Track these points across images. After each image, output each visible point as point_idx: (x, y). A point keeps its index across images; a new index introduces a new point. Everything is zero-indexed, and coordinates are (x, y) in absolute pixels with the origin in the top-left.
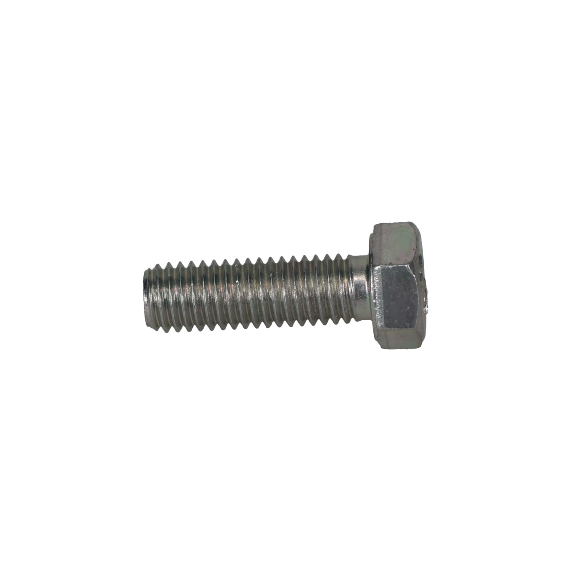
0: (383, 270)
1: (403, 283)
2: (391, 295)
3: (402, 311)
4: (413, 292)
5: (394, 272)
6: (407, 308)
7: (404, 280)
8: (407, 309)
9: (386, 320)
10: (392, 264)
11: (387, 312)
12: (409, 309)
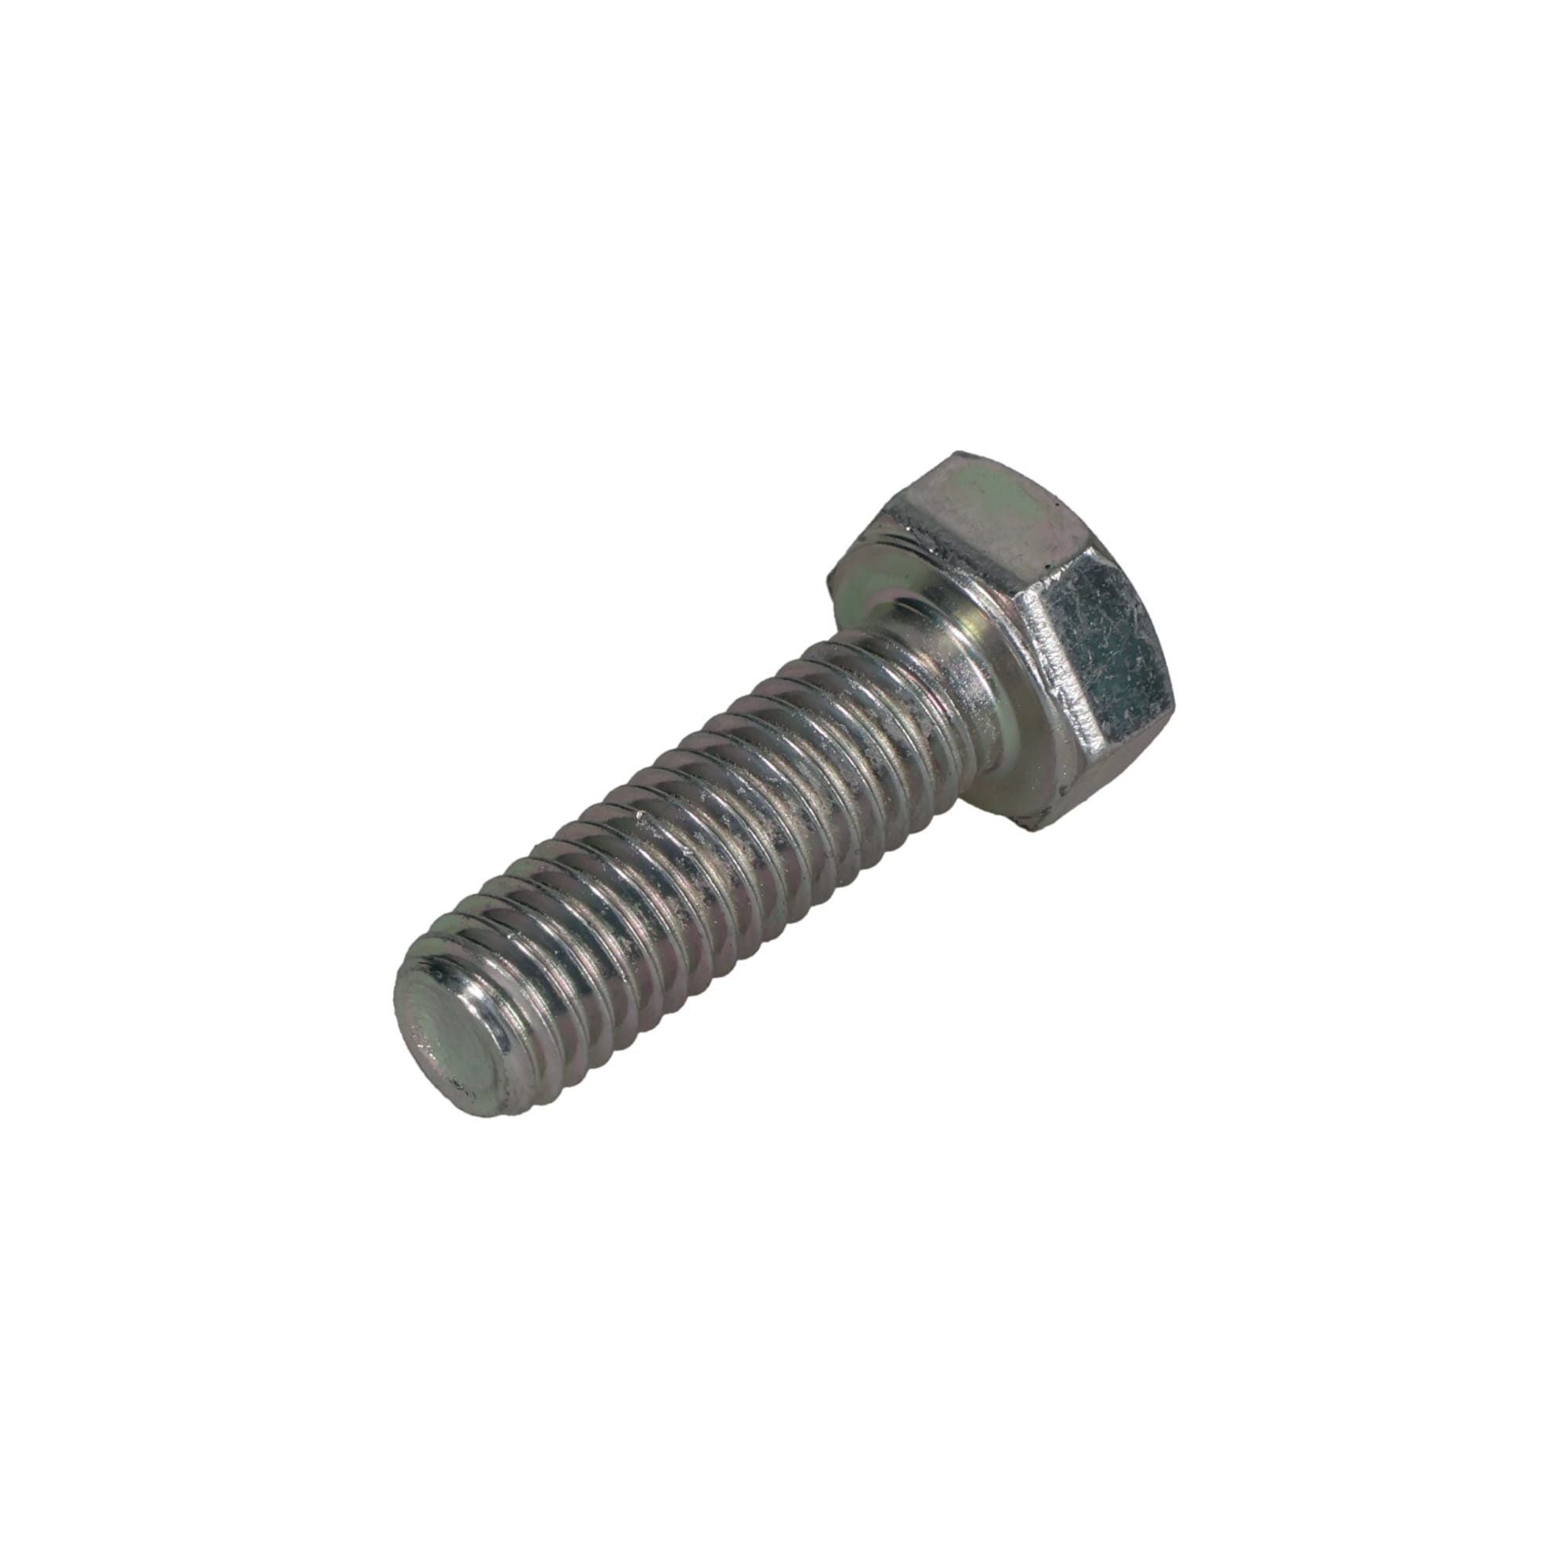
0: (1043, 593)
1: (1100, 602)
2: (1089, 652)
3: (1129, 679)
4: (1132, 613)
5: (1069, 585)
6: (1136, 662)
7: (1100, 593)
8: (1138, 665)
9: (1103, 726)
10: (1052, 567)
11: (1097, 702)
12: (1142, 663)
